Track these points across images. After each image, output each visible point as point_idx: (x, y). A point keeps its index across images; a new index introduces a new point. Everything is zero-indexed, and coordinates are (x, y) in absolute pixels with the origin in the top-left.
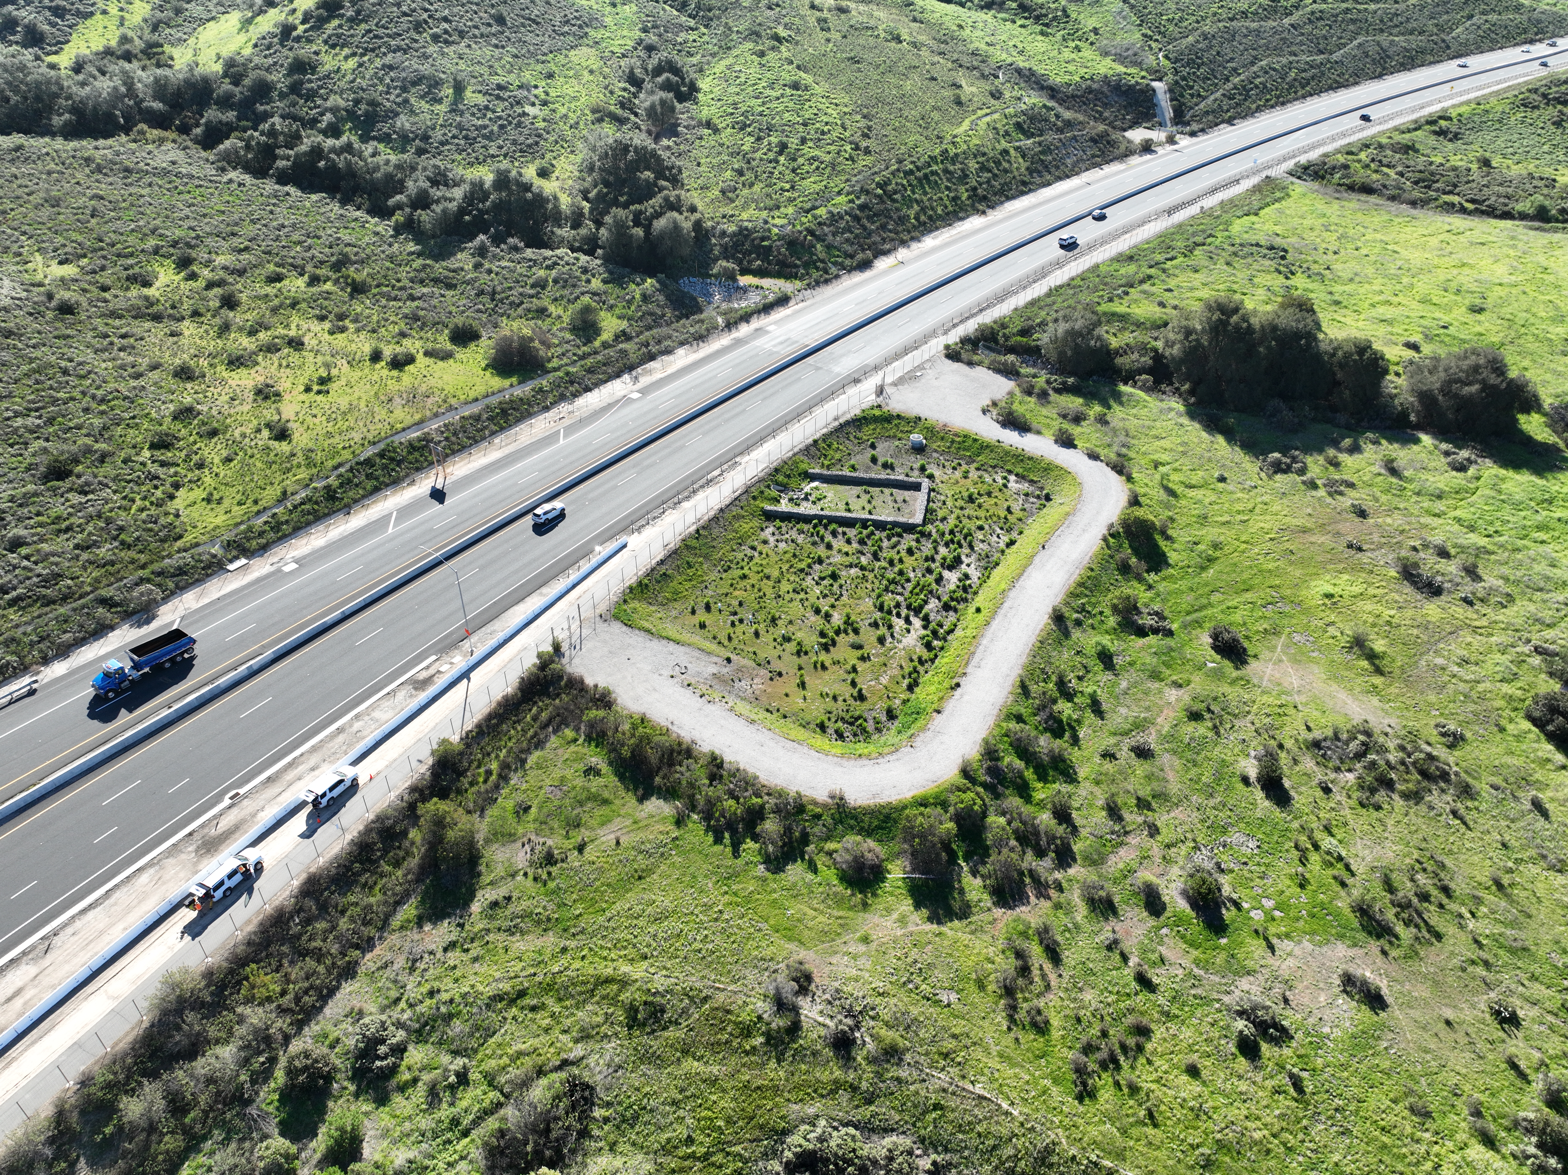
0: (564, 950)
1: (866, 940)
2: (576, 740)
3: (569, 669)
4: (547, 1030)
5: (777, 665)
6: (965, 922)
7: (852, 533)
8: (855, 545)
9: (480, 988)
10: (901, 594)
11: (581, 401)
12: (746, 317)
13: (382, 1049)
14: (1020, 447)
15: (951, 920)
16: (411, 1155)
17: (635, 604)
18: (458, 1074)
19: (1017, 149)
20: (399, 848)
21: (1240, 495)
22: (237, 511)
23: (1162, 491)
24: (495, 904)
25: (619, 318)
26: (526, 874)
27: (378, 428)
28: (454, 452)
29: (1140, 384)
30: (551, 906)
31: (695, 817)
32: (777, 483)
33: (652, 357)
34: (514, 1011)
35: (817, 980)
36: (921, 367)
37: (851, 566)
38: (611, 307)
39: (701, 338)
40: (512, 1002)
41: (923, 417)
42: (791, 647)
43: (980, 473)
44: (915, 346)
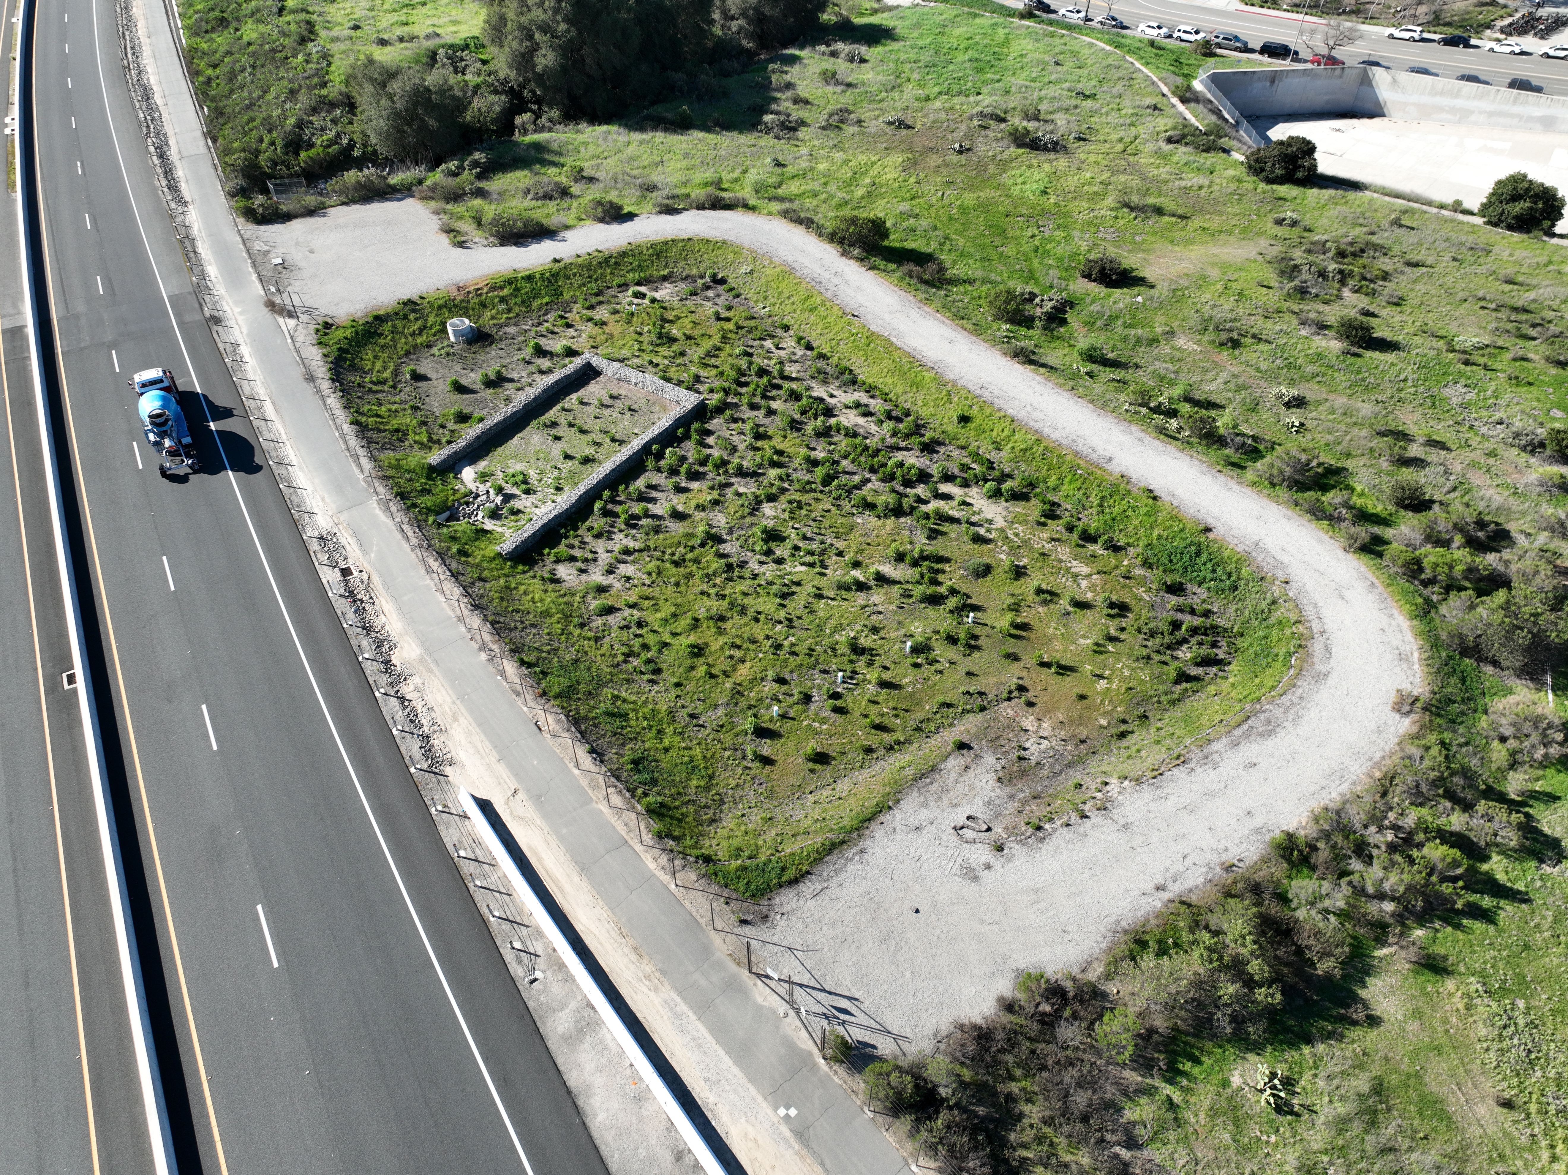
5: (995, 685)
7: (661, 477)
14: (589, 251)
17: (719, 844)
29: (533, 126)
32: (437, 511)
36: (255, 254)
37: (753, 509)
41: (411, 297)
42: (948, 650)
43: (602, 310)
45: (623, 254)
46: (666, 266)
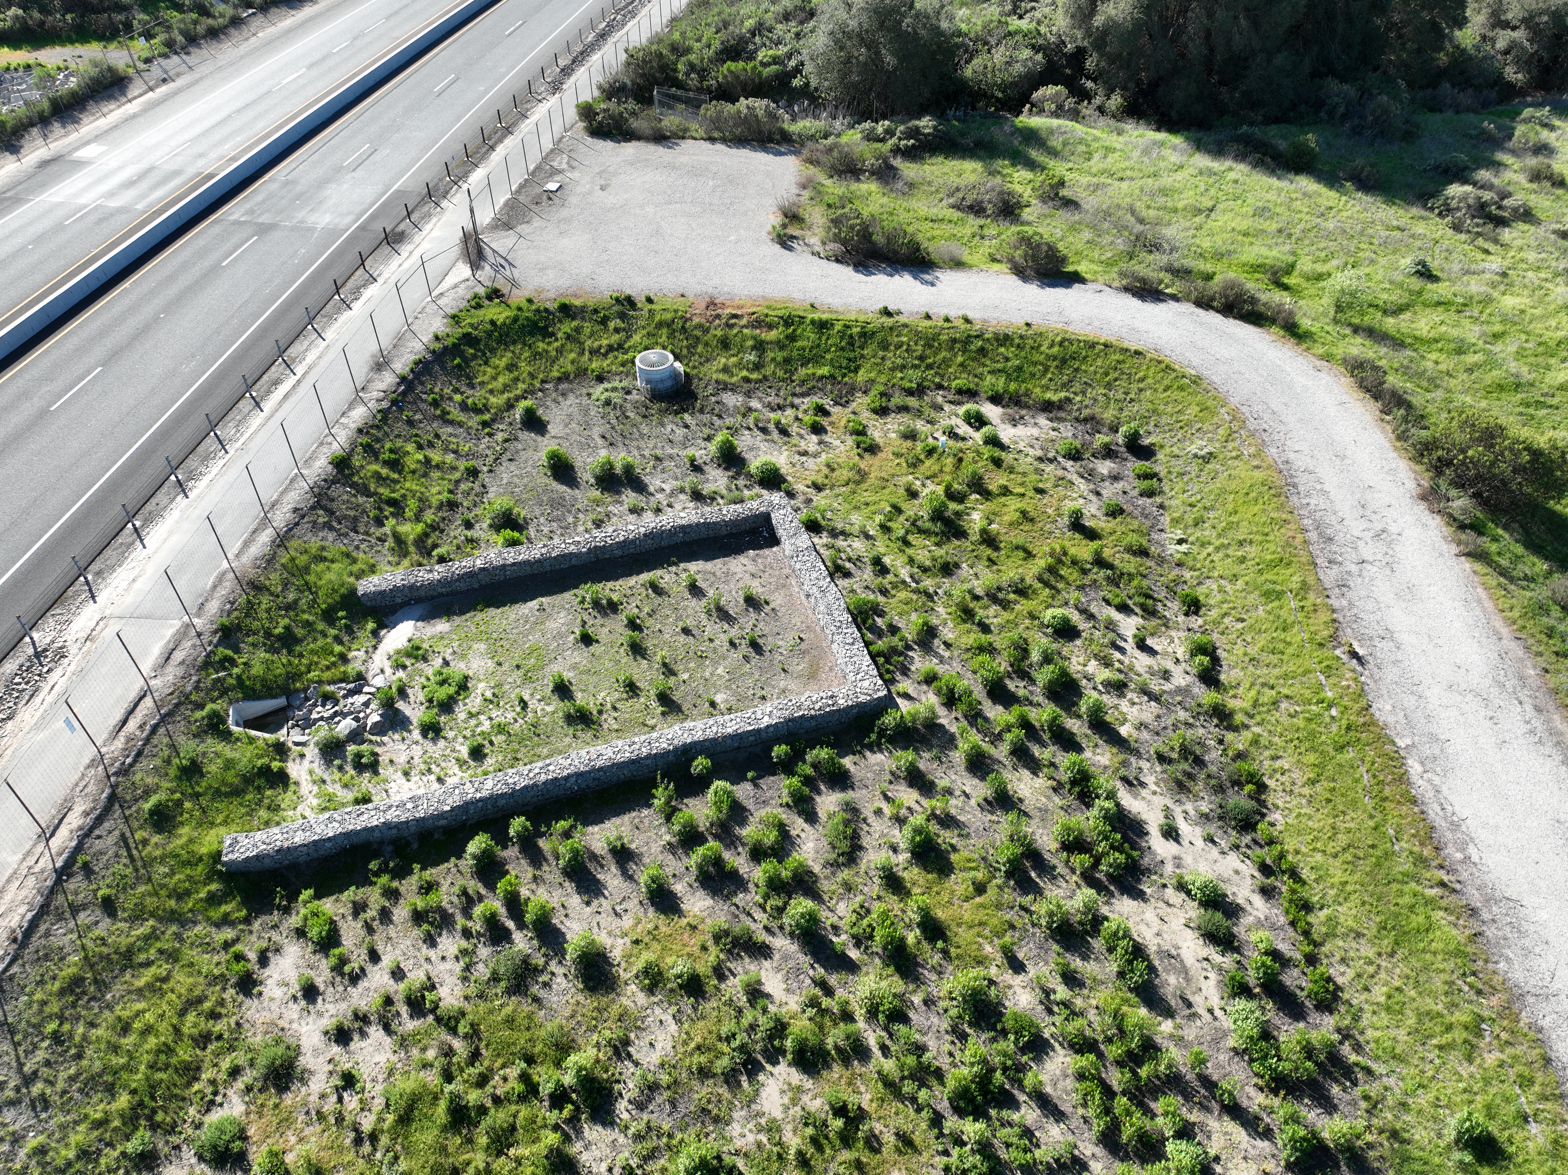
12: (7, 140)
14: (949, 313)
29: (1052, 106)
36: (546, 171)
41: (637, 294)
43: (898, 423)
45: (1004, 339)
46: (1065, 386)
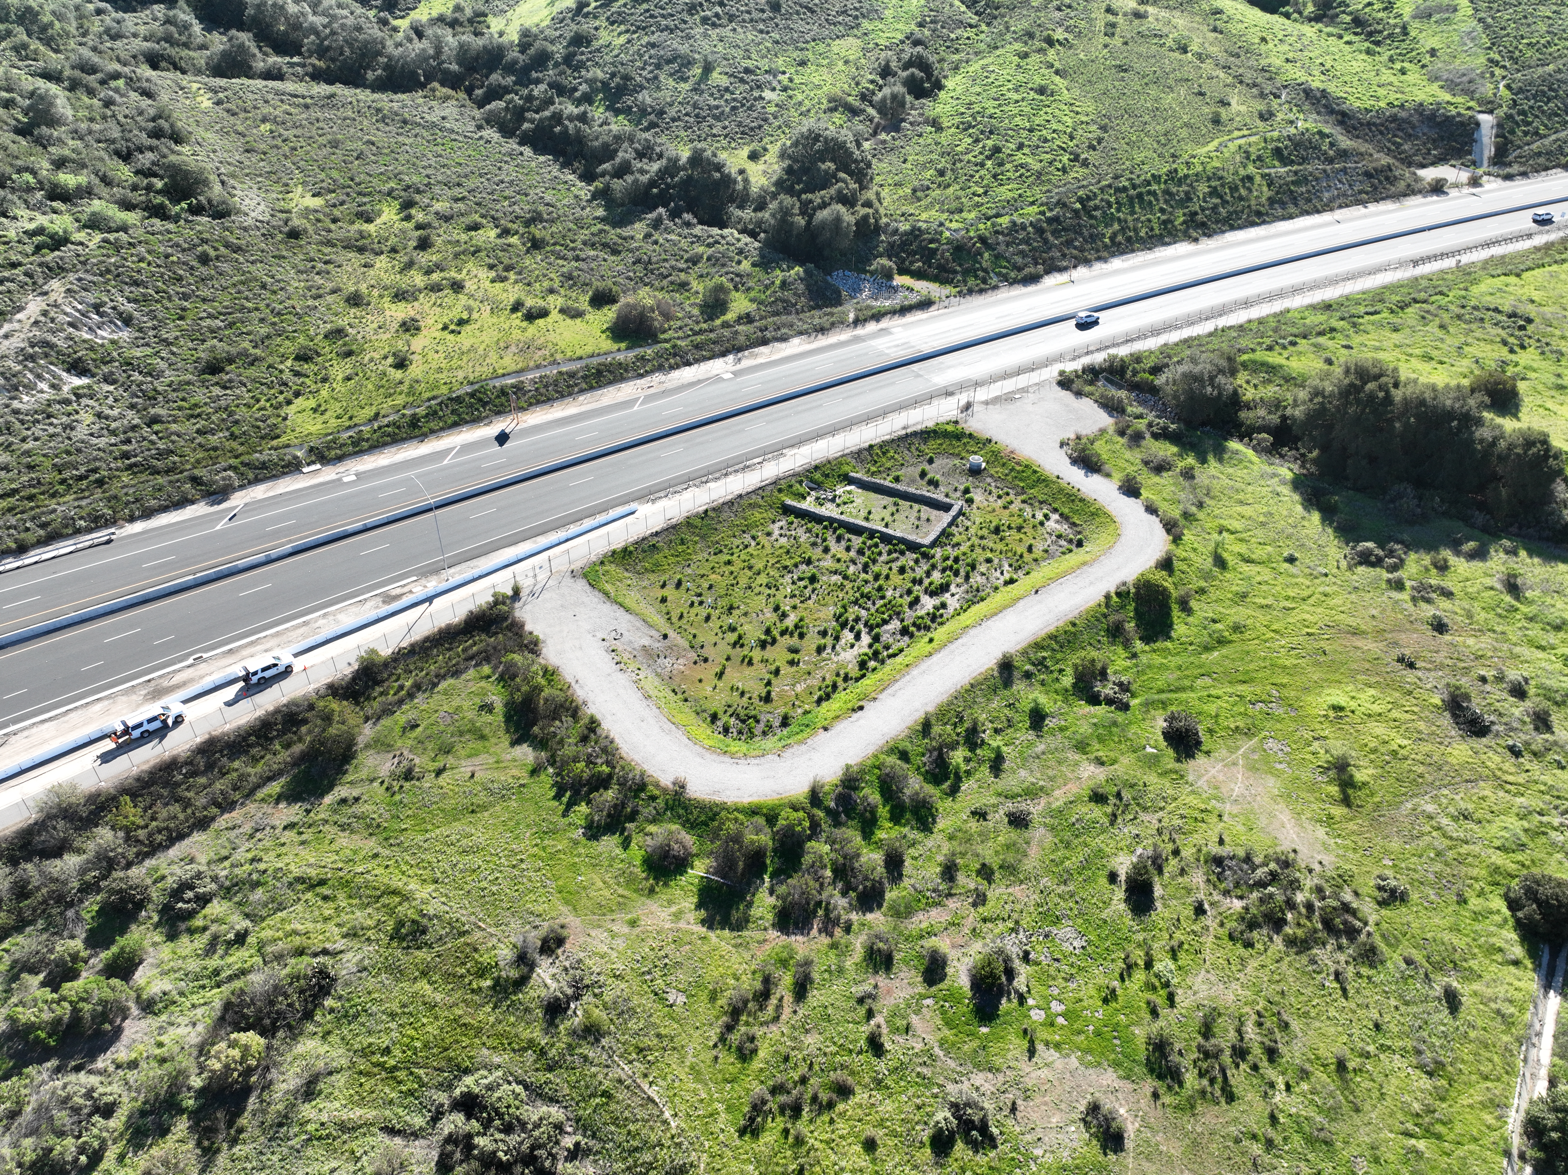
0: (376, 856)
1: (633, 923)
2: (489, 677)
3: (518, 614)
4: (326, 920)
5: (708, 652)
6: (736, 934)
7: (857, 541)
8: (852, 554)
9: (292, 867)
10: (868, 610)
11: (676, 374)
12: (877, 317)
13: (189, 894)
14: (1077, 486)
15: (723, 929)
16: (168, 987)
17: (611, 568)
18: (237, 935)
19: (1263, 176)
20: (295, 733)
21: (1300, 580)
22: (333, 423)
23: (1210, 560)
24: (344, 801)
25: (751, 300)
26: (382, 783)
27: (484, 371)
28: (539, 403)
29: (1255, 442)
30: (387, 815)
31: (551, 770)
32: (812, 481)
33: (765, 342)
34: (309, 895)
35: (567, 946)
36: (1024, 390)
37: (835, 573)
38: (748, 289)
39: (822, 330)
40: (312, 887)
41: (994, 440)
42: (732, 637)
43: (1023, 506)
44: (1032, 368)
46: (1085, 521)
